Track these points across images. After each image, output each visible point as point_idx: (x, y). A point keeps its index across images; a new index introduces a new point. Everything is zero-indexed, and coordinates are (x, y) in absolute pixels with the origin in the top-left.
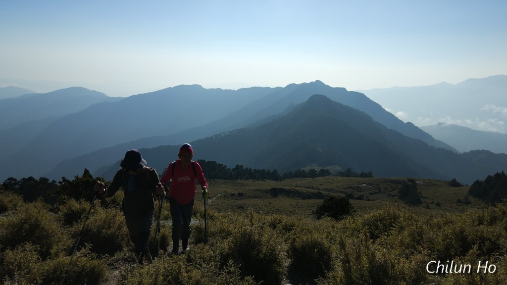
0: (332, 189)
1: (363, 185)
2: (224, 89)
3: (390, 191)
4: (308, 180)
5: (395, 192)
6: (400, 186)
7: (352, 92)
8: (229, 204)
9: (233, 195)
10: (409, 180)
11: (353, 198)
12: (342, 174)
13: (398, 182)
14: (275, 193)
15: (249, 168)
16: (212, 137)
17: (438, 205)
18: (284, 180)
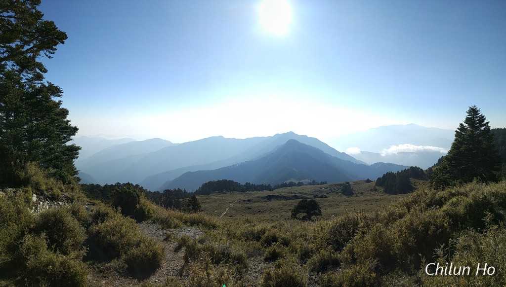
0: (306, 193)
1: (323, 189)
3: (337, 191)
4: (289, 188)
5: (340, 191)
6: (342, 187)
8: (242, 207)
9: (244, 201)
10: (346, 183)
11: (318, 197)
12: (310, 184)
13: (340, 185)
14: (269, 198)
15: (253, 184)
16: (231, 167)
17: (362, 193)
18: (274, 190)
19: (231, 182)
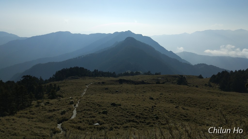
1: (160, 78)
2: (82, 34)
3: (172, 81)
5: (175, 81)
6: (177, 79)
7: (145, 37)
8: (99, 87)
9: (99, 83)
10: (180, 76)
13: (175, 77)
14: (121, 81)
15: (101, 71)
16: (77, 58)
18: (118, 77)
19: (82, 69)
